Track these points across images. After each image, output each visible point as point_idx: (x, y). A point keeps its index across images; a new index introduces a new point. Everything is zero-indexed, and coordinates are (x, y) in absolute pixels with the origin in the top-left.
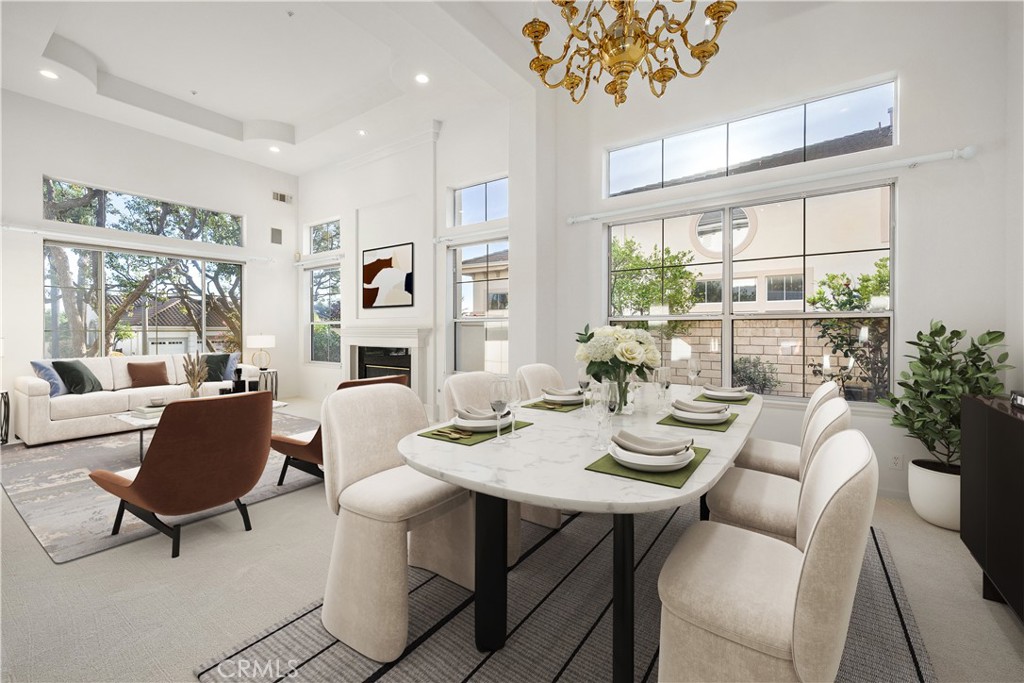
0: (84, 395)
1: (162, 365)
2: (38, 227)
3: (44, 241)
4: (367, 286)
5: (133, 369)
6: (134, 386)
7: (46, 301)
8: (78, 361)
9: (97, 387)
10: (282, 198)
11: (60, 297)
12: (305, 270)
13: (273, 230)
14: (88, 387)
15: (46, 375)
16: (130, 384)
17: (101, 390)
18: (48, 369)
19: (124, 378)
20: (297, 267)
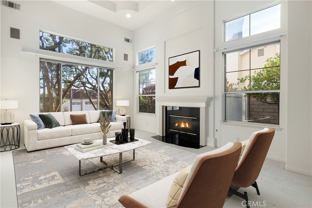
0: (52, 129)
1: (85, 115)
2: (38, 52)
3: (40, 58)
4: (171, 77)
5: (72, 117)
6: (73, 124)
7: (41, 87)
8: (50, 114)
9: (58, 125)
10: (128, 40)
11: (46, 86)
12: (137, 72)
13: (125, 54)
14: (54, 126)
15: (36, 120)
16: (71, 124)
17: (60, 126)
18: (37, 118)
19: (69, 121)
20: (133, 71)
